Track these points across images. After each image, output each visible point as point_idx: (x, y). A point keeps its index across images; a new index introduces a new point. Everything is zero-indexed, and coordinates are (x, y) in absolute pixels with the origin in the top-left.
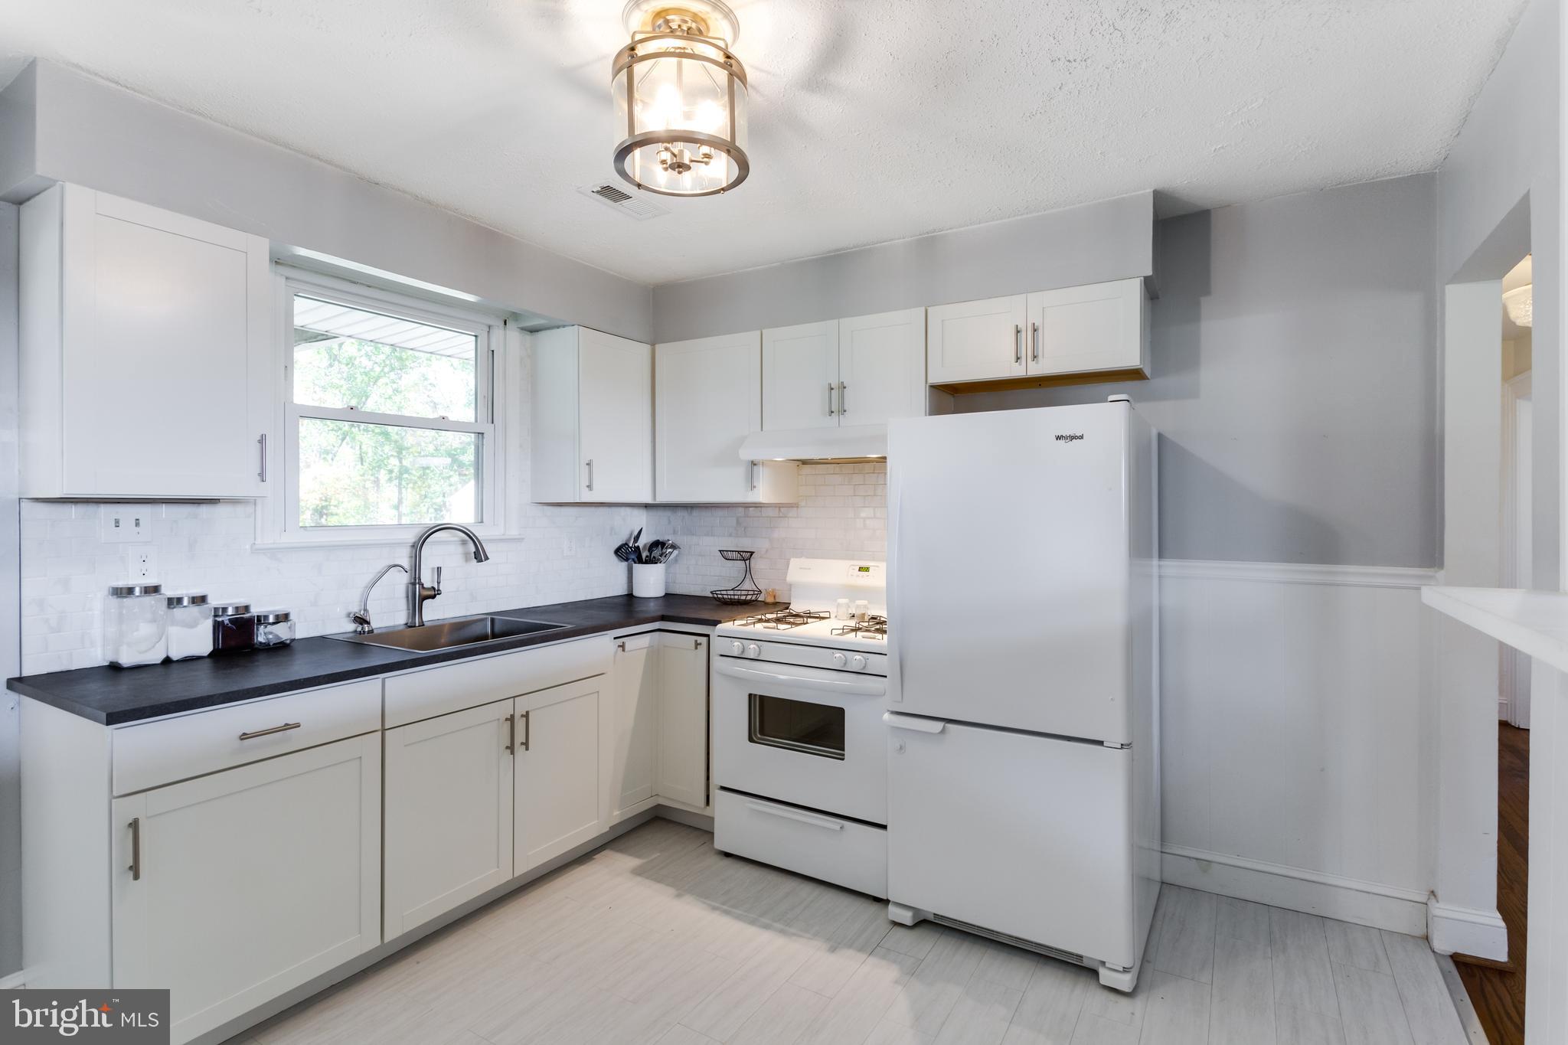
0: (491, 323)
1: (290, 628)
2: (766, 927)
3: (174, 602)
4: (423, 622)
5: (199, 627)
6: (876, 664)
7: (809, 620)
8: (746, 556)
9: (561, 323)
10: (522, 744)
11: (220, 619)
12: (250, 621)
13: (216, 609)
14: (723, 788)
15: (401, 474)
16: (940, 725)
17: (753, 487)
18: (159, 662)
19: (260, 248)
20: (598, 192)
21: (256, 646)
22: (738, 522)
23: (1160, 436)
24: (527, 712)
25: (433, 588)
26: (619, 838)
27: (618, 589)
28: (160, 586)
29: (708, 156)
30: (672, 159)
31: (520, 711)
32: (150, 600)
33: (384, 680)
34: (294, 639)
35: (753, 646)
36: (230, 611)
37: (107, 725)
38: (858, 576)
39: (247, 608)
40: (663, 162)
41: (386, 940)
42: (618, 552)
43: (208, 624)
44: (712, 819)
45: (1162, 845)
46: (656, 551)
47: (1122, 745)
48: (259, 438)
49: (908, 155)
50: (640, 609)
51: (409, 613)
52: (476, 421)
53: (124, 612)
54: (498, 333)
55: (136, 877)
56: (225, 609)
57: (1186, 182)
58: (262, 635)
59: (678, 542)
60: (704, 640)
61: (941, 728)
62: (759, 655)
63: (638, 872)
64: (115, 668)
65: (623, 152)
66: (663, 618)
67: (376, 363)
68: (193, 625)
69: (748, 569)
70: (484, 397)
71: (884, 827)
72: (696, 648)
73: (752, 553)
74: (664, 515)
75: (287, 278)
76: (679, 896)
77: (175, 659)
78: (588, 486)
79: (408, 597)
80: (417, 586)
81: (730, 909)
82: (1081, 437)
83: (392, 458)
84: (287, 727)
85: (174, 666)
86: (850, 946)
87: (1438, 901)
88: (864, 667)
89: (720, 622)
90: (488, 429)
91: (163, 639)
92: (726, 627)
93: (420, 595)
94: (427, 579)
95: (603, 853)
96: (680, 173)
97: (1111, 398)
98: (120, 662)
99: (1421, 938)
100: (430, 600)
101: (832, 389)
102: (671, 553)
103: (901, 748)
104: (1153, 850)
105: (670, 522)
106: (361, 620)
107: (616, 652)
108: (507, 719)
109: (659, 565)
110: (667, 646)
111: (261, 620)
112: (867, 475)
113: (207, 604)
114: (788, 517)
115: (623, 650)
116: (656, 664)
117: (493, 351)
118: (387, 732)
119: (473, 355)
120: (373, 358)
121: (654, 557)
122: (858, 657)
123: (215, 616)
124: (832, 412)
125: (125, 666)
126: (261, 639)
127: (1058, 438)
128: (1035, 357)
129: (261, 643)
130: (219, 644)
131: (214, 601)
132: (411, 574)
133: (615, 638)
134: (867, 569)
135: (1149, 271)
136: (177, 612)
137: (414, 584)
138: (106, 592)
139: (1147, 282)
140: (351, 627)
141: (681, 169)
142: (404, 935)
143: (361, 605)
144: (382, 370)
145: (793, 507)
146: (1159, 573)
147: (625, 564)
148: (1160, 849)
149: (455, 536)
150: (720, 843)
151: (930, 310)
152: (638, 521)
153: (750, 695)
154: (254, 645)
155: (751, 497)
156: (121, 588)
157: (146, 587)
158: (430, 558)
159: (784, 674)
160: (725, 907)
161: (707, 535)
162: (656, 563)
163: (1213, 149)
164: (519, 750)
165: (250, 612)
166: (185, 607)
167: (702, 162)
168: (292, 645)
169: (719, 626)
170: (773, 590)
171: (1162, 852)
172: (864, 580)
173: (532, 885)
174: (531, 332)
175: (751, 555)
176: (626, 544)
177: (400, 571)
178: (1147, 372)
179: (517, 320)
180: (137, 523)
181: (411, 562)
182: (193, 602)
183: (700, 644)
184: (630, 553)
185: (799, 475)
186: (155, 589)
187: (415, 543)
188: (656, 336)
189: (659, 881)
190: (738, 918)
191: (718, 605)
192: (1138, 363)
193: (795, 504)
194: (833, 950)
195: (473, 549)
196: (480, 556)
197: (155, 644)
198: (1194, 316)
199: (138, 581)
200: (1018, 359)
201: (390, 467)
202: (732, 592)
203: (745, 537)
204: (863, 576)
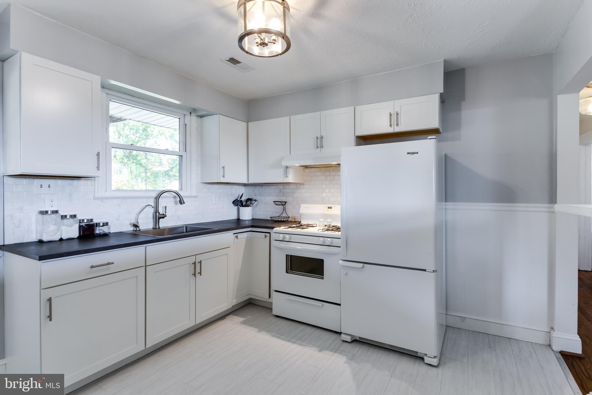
0: (185, 113)
1: (108, 228)
2: (294, 343)
3: (64, 217)
4: (159, 227)
5: (73, 227)
6: (336, 242)
7: (309, 227)
8: (284, 204)
9: (213, 113)
10: (199, 273)
11: (81, 224)
12: (93, 225)
13: (80, 220)
14: (276, 291)
15: (146, 179)
16: (361, 265)
17: (287, 176)
18: (58, 240)
19: (97, 80)
20: (228, 60)
21: (95, 235)
22: (280, 191)
23: (445, 155)
24: (201, 261)
25: (164, 214)
26: (235, 311)
27: (234, 217)
28: (58, 210)
29: (274, 40)
30: (260, 41)
31: (198, 260)
32: (54, 216)
33: (146, 247)
34: (110, 233)
35: (288, 236)
36: (85, 221)
37: (39, 261)
39: (92, 220)
40: (257, 43)
41: (147, 347)
42: (234, 202)
43: (77, 226)
44: (272, 303)
45: (446, 311)
46: (248, 202)
47: (433, 271)
48: (97, 153)
49: (350, 45)
50: (243, 223)
51: (154, 224)
52: (179, 151)
53: (44, 220)
54: (188, 117)
55: (51, 320)
56: (83, 220)
57: (456, 57)
58: (98, 231)
59: (257, 199)
60: (269, 234)
61: (362, 266)
62: (290, 239)
63: (244, 323)
64: (41, 242)
65: (241, 38)
66: (252, 226)
67: (137, 137)
68: (71, 226)
69: (284, 209)
70: (183, 142)
71: (339, 305)
72: (265, 238)
73: (286, 202)
74: (251, 189)
75: (107, 94)
76: (259, 331)
77: (64, 239)
78: (223, 176)
79: (153, 218)
80: (157, 213)
81: (280, 336)
82: (417, 153)
83: (143, 173)
84: (109, 264)
85: (64, 241)
86: (327, 349)
87: (554, 331)
88: (332, 243)
89: (275, 227)
90: (184, 154)
91: (60, 231)
92: (277, 229)
93: (158, 217)
94: (161, 211)
95: (229, 316)
96: (264, 46)
97: (429, 137)
98: (43, 239)
99: (548, 345)
100: (162, 219)
101: (318, 138)
102: (254, 203)
103: (346, 274)
104: (443, 314)
105: (254, 191)
106: (136, 226)
107: (234, 240)
108: (193, 263)
109: (250, 207)
110: (254, 237)
111: (97, 225)
112: (331, 172)
113: (76, 218)
114: (300, 189)
115: (237, 238)
116: (249, 244)
117: (186, 124)
118: (147, 267)
119: (178, 127)
120: (135, 135)
121: (248, 205)
122: (329, 239)
123: (80, 223)
124: (318, 147)
125: (45, 241)
126: (97, 232)
127: (408, 153)
128: (397, 125)
129: (97, 234)
130: (81, 234)
131: (79, 217)
132: (155, 209)
133: (234, 234)
134: (331, 208)
135: (442, 91)
136: (65, 221)
137: (156, 212)
138: (37, 213)
139: (441, 95)
140: (131, 229)
141: (264, 45)
142: (154, 345)
143: (135, 221)
144: (139, 139)
145: (302, 185)
146: (445, 207)
147: (236, 207)
148: (445, 313)
149: (172, 195)
150: (275, 312)
151: (356, 107)
152: (241, 190)
153: (287, 255)
154: (95, 234)
155: (286, 181)
156: (43, 211)
157: (53, 211)
158: (162, 203)
159: (299, 247)
160: (278, 336)
161: (268, 196)
162: (249, 207)
163: (468, 42)
164: (198, 275)
165: (93, 222)
166: (68, 219)
167: (272, 43)
168: (109, 234)
169: (274, 229)
170: (294, 217)
171: (446, 314)
172: (330, 212)
173: (202, 328)
174: (201, 117)
175: (286, 203)
176: (237, 199)
177: (150, 208)
178: (441, 130)
179: (195, 112)
180: (49, 186)
181: (155, 204)
182: (71, 217)
183: (267, 236)
184: (238, 203)
185: (304, 172)
186: (57, 212)
187: (156, 197)
188: (249, 119)
189: (251, 326)
190: (283, 339)
191: (273, 222)
192: (438, 126)
193: (303, 183)
194: (320, 351)
195: (178, 199)
196: (181, 202)
197: (56, 233)
198: (458, 108)
199: (50, 209)
200: (391, 125)
201: (142, 177)
202: (278, 217)
203: (283, 196)
204: (329, 210)
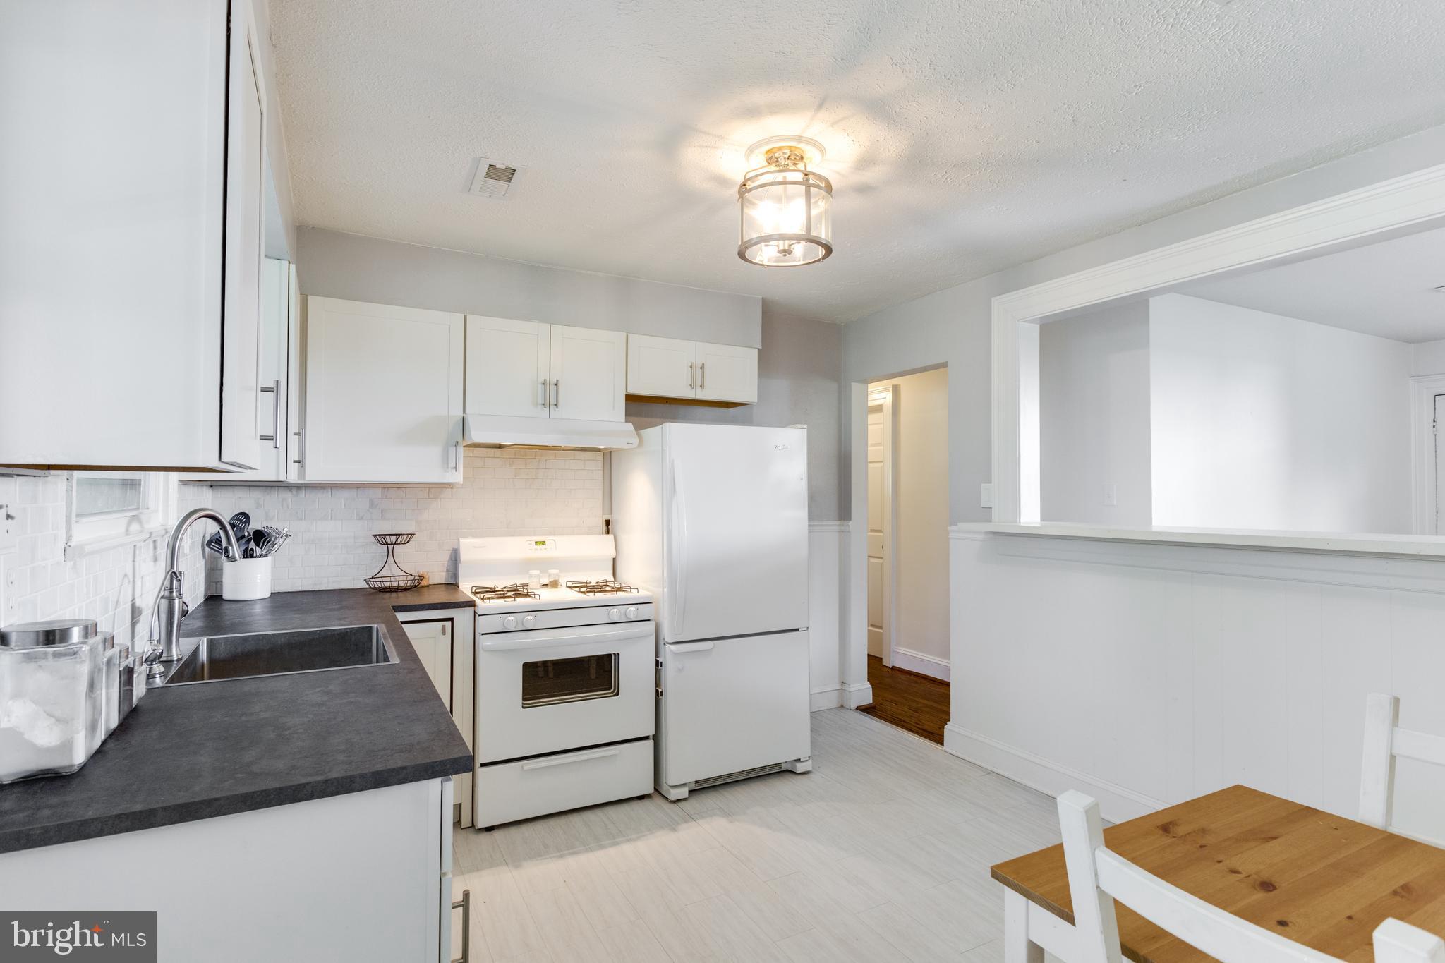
8: (407, 540)
16: (710, 643)
17: (452, 468)
35: (529, 618)
38: (536, 549)
60: (448, 624)
61: (712, 645)
88: (637, 616)
99: (840, 707)
101: (543, 384)
103: (682, 668)
122: (631, 609)
124: (543, 404)
128: (701, 386)
134: (543, 543)
135: (760, 344)
151: (630, 336)
153: (525, 664)
155: (448, 479)
172: (542, 552)
175: (411, 538)
191: (376, 592)
200: (692, 385)
202: (373, 580)
203: (383, 518)
204: (541, 549)
